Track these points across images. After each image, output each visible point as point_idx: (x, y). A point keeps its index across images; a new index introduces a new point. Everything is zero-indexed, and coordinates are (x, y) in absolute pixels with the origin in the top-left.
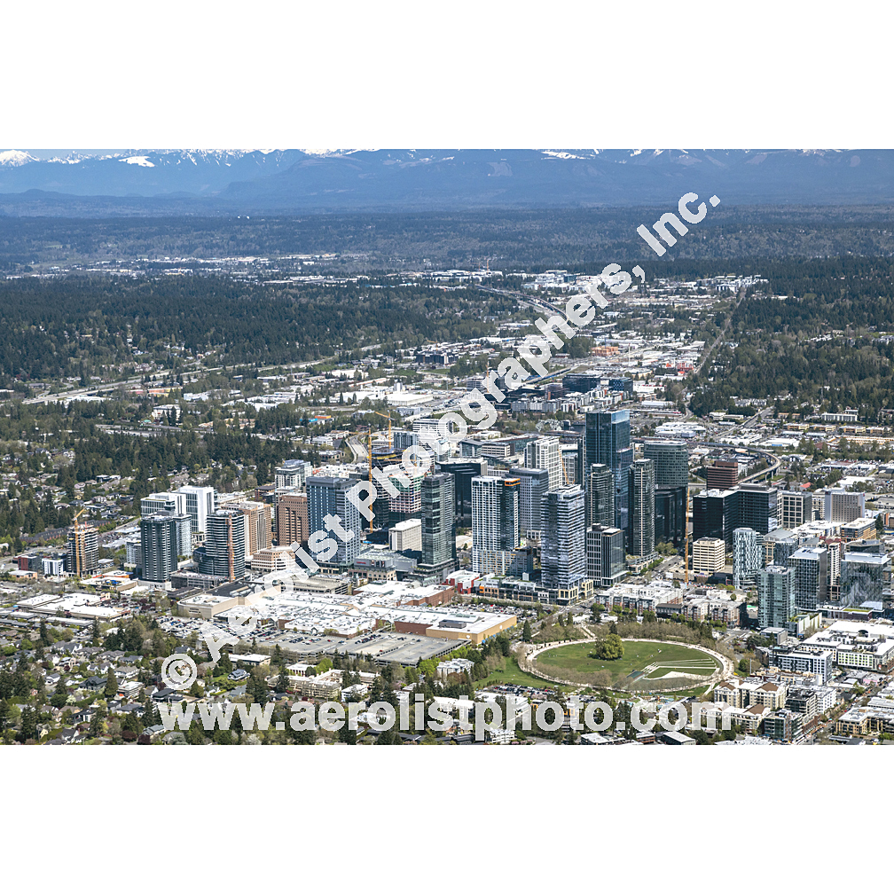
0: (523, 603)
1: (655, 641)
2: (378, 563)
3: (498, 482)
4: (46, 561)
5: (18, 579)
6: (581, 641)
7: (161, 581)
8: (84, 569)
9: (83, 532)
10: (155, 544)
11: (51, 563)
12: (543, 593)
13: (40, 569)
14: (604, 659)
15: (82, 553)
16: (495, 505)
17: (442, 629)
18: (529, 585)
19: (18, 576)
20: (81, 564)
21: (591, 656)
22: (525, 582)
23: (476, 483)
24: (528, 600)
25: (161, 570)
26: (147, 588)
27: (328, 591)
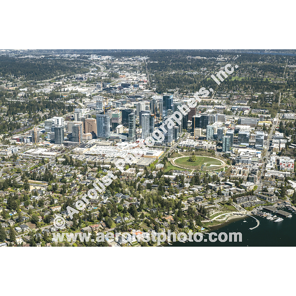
1: (200, 156)
2: (117, 137)
3: (149, 115)
4: (25, 139)
5: (19, 144)
6: (182, 157)
7: (61, 144)
8: (37, 141)
10: (59, 134)
11: (27, 140)
13: (24, 141)
14: (192, 162)
15: (36, 136)
16: (148, 121)
17: (147, 155)
19: (18, 144)
21: (188, 161)
23: (143, 115)
24: (160, 146)
25: (60, 141)
26: (57, 146)
27: (109, 145)
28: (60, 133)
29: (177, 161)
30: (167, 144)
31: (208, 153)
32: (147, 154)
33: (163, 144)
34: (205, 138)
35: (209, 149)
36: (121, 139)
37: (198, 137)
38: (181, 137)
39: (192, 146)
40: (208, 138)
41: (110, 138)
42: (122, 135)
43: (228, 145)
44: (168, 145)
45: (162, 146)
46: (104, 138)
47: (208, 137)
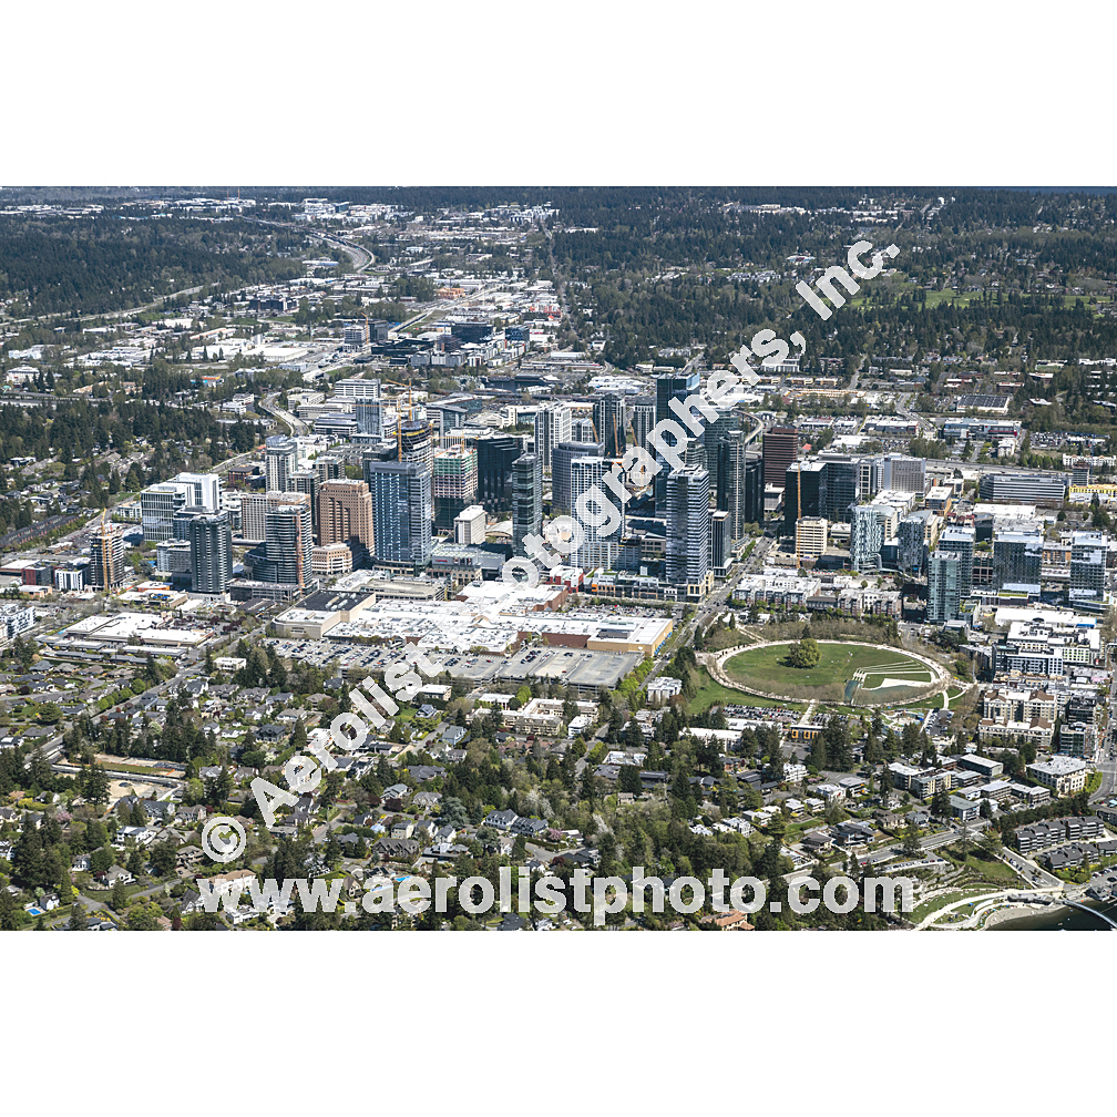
0: (646, 601)
1: (833, 642)
2: (463, 560)
3: (604, 463)
4: (61, 574)
5: (32, 597)
6: (753, 647)
7: (218, 593)
8: (113, 581)
9: (109, 537)
11: (68, 576)
12: (669, 589)
13: (54, 581)
14: (800, 667)
15: (109, 561)
17: (605, 640)
18: (651, 580)
19: (32, 593)
20: (109, 576)
21: (781, 663)
22: (643, 578)
23: (577, 465)
24: (653, 597)
25: (217, 579)
26: (201, 601)
27: (430, 598)
28: (215, 544)
29: (732, 664)
30: (682, 592)
31: (868, 630)
32: (604, 633)
33: (665, 590)
34: (847, 560)
35: (871, 612)
36: (480, 570)
37: (812, 558)
38: (739, 558)
39: (794, 599)
40: (861, 562)
41: (430, 565)
42: (483, 552)
43: (951, 594)
44: (689, 594)
45: (661, 598)
46: (407, 566)
47: (858, 558)
